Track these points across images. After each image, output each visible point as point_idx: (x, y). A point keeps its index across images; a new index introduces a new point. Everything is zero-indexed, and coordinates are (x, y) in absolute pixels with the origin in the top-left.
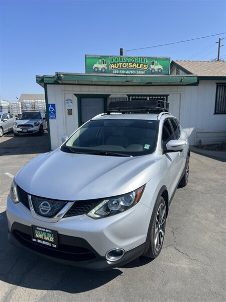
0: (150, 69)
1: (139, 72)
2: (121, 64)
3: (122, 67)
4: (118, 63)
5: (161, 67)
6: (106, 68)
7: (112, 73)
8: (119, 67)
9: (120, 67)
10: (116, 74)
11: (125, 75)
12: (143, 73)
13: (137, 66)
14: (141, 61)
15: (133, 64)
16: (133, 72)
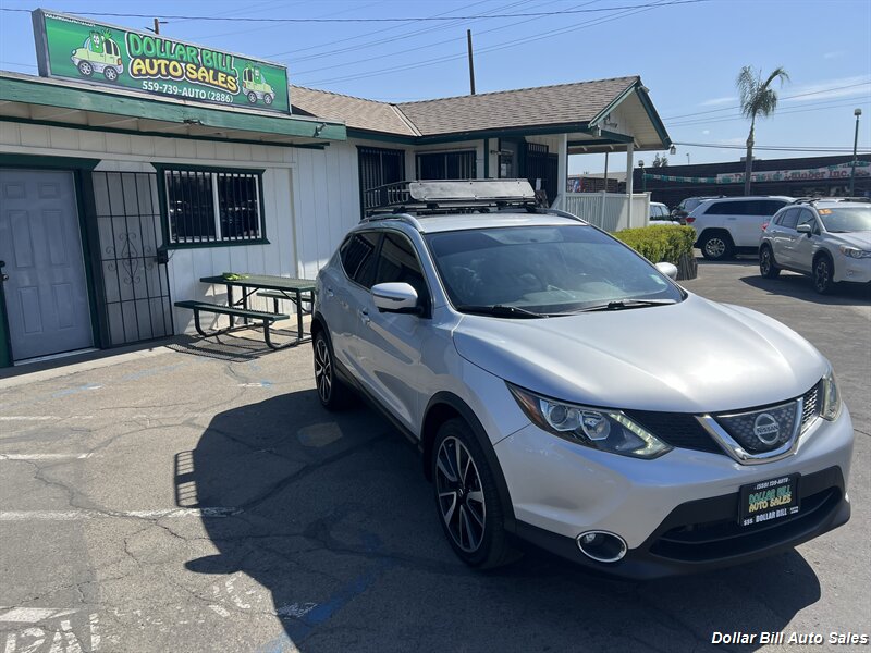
0: (245, 91)
1: (217, 96)
2: (164, 62)
3: (168, 73)
4: (157, 58)
5: (268, 89)
6: (120, 69)
7: (140, 88)
8: (159, 71)
9: (164, 71)
10: (153, 92)
11: (181, 102)
12: (227, 99)
13: (209, 77)
14: (217, 63)
15: (198, 67)
16: (202, 94)
